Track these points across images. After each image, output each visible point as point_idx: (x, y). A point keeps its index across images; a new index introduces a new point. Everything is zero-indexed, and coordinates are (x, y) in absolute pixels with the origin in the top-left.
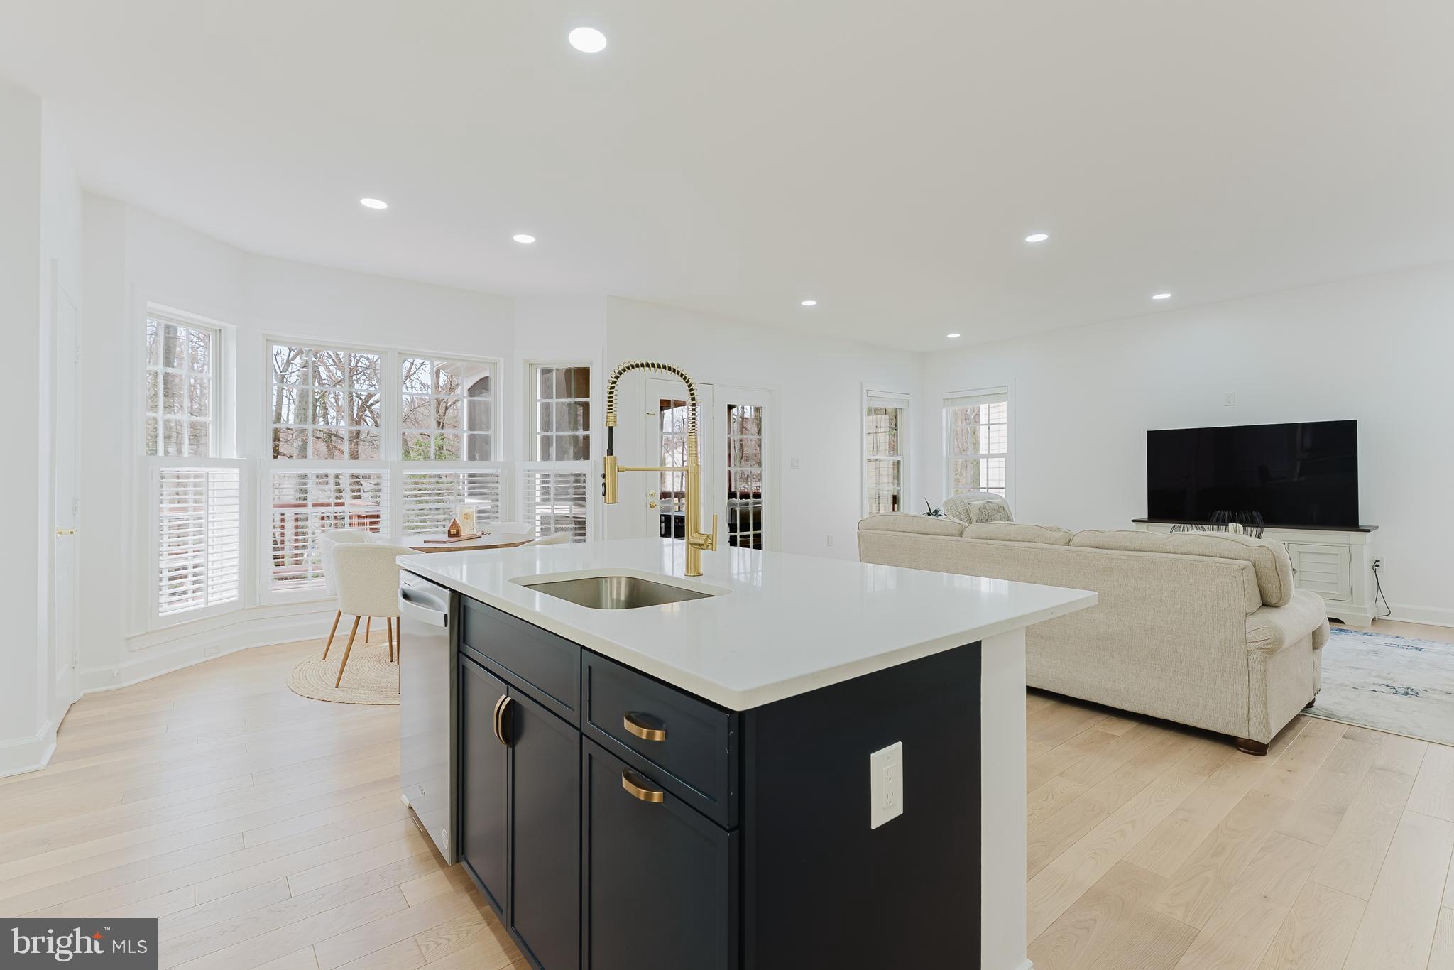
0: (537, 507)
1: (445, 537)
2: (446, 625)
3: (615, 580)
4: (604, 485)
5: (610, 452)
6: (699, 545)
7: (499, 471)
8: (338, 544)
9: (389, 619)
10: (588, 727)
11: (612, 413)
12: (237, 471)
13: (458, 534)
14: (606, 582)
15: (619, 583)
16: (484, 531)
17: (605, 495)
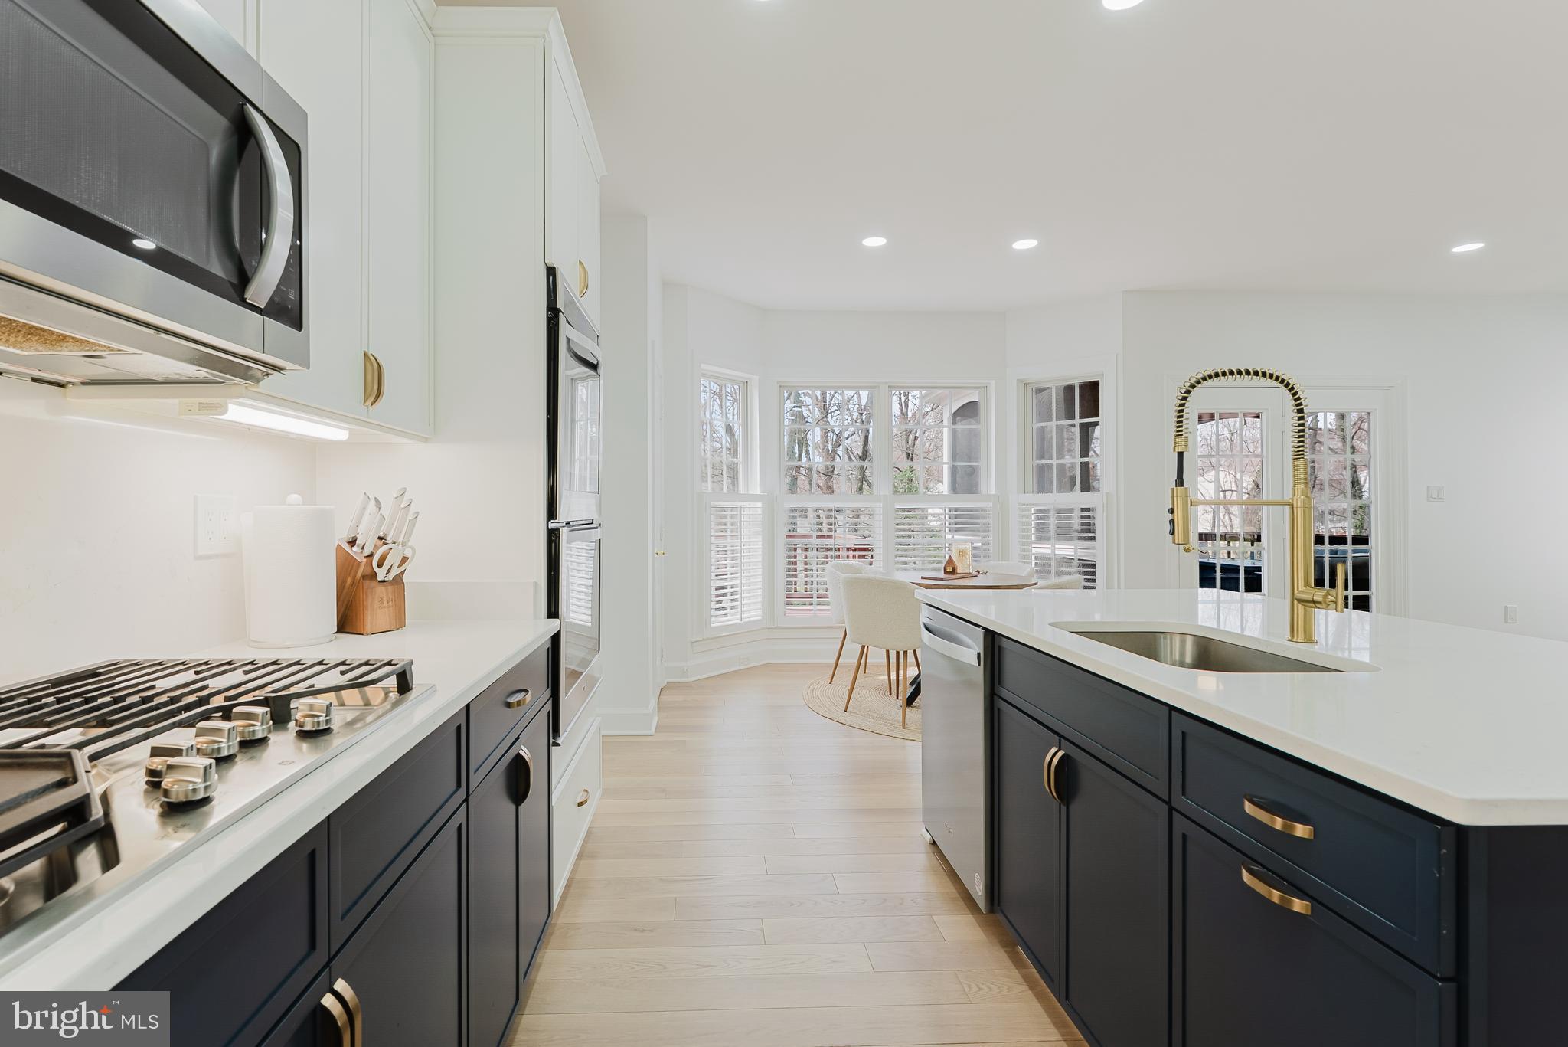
0: (1033, 545)
1: (942, 575)
2: (979, 665)
3: (1177, 638)
4: (1172, 521)
5: (1180, 482)
6: (1313, 602)
7: (991, 505)
8: (844, 575)
9: (888, 652)
10: (1180, 800)
11: (1182, 435)
12: (760, 505)
13: (954, 572)
14: (1165, 638)
15: (1183, 643)
16: (980, 570)
17: (1173, 534)
